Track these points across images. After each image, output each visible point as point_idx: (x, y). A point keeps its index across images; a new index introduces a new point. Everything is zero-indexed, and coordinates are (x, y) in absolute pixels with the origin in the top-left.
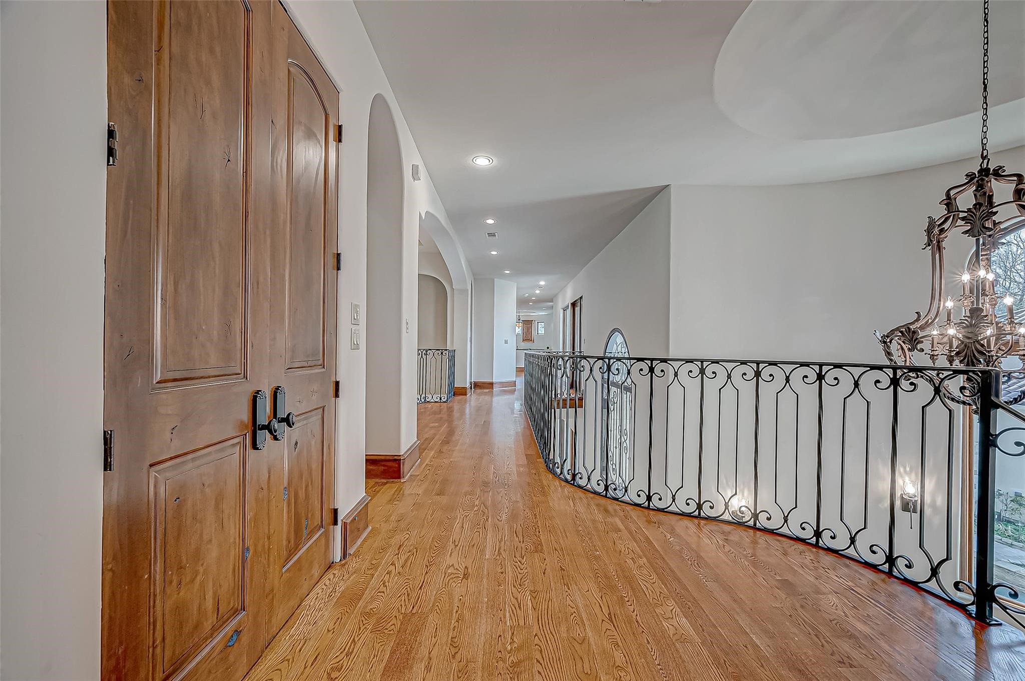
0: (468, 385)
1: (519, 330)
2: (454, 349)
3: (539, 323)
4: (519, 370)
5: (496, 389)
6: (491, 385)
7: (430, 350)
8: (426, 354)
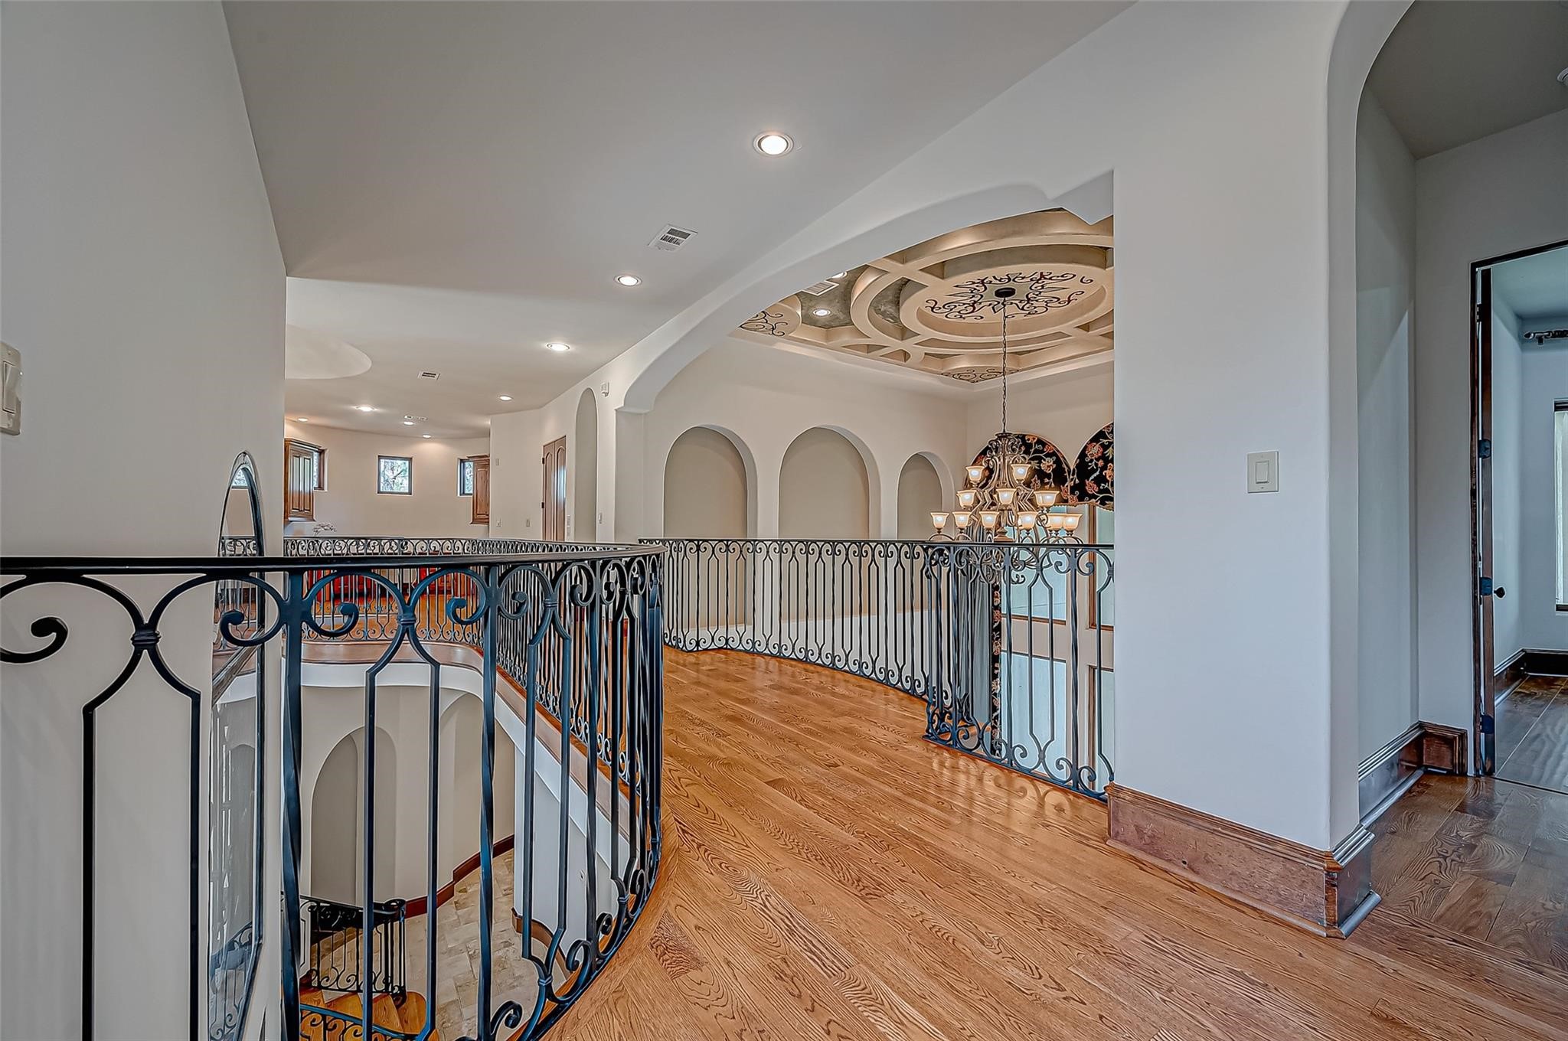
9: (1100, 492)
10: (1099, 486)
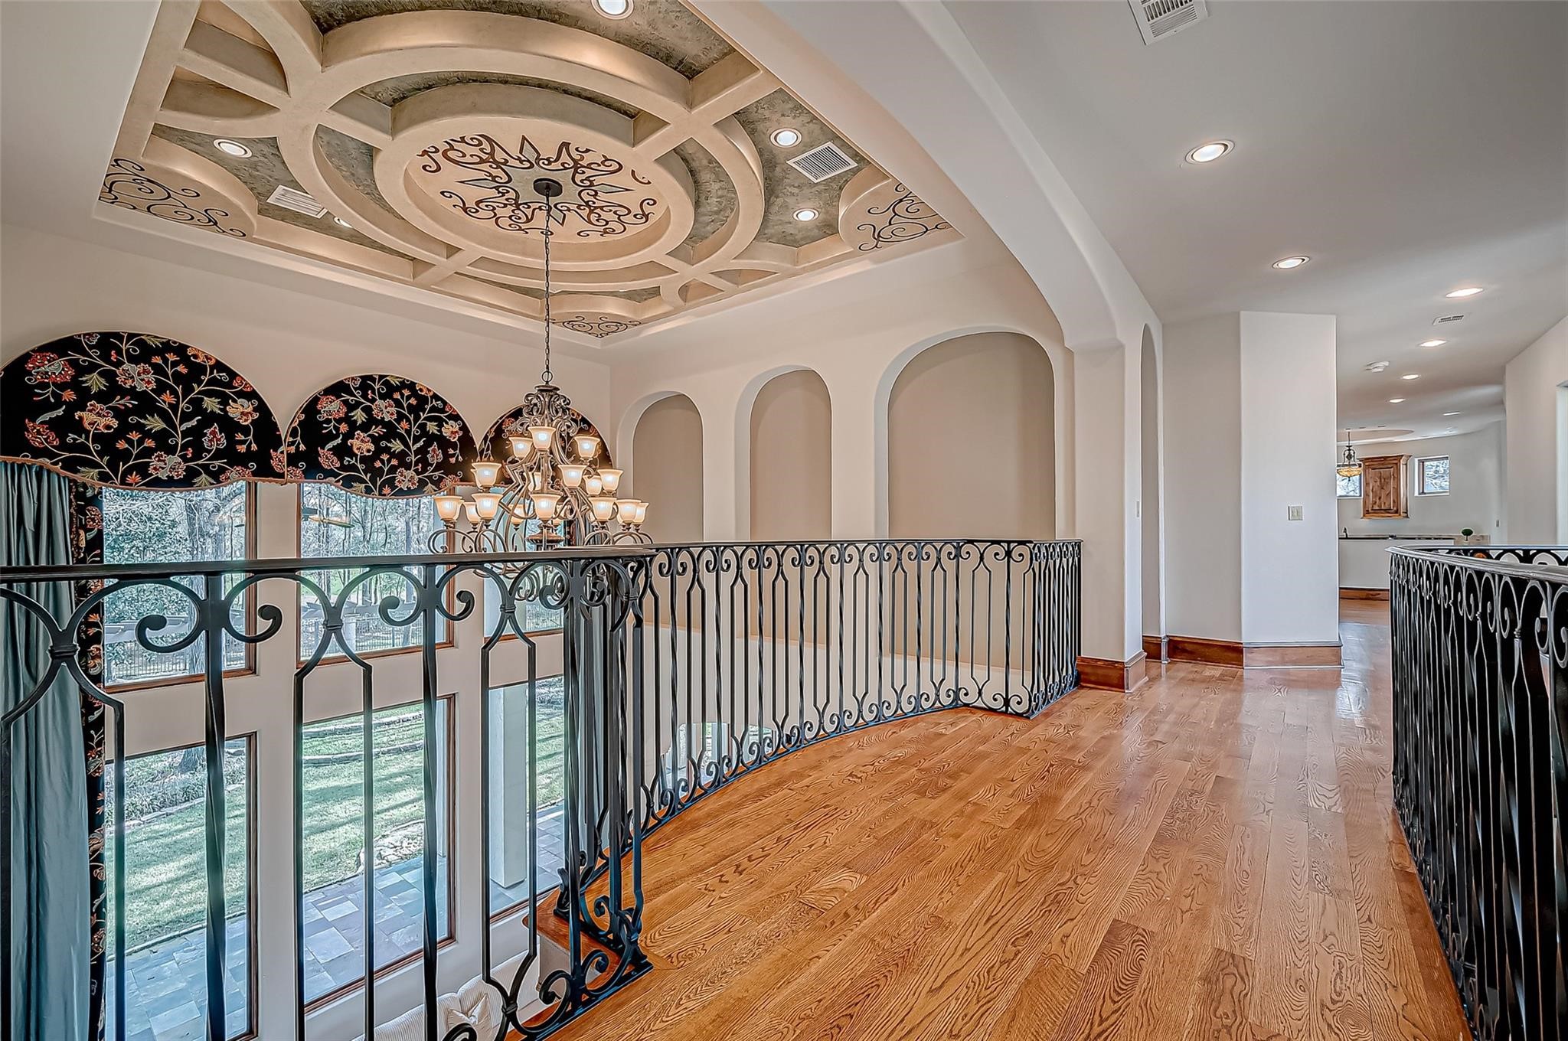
0: (1132, 650)
1: (1349, 486)
2: (1078, 537)
3: (1426, 463)
4: (1355, 598)
5: (1253, 668)
6: (1233, 653)
7: (971, 542)
8: (958, 556)
9: (343, 468)
10: (341, 459)
